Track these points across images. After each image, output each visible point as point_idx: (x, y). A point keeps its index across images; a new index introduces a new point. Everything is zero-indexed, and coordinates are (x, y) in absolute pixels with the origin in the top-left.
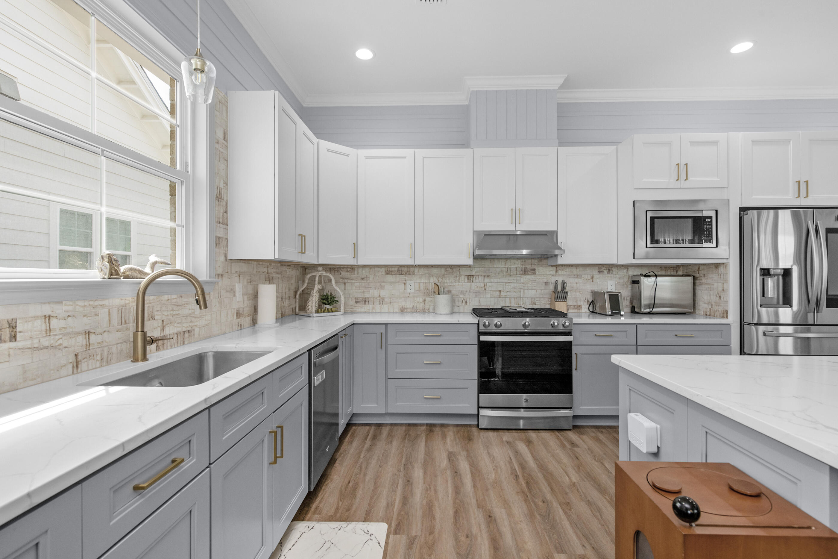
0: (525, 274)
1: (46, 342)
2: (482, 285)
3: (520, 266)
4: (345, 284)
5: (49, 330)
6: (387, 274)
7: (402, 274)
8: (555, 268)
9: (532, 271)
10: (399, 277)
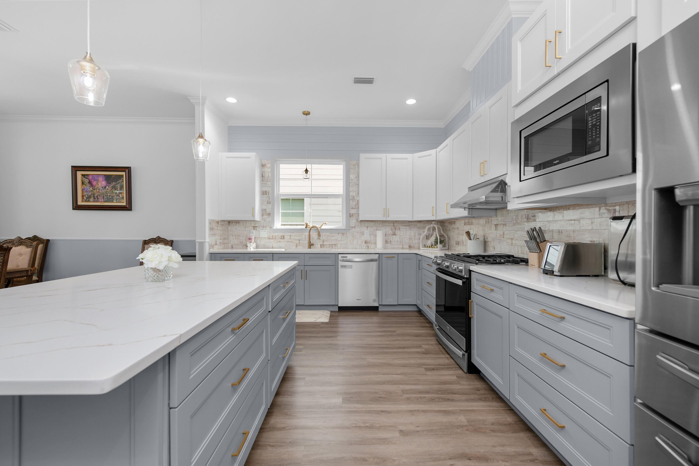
1: (290, 240)
5: (291, 239)
7: (469, 225)
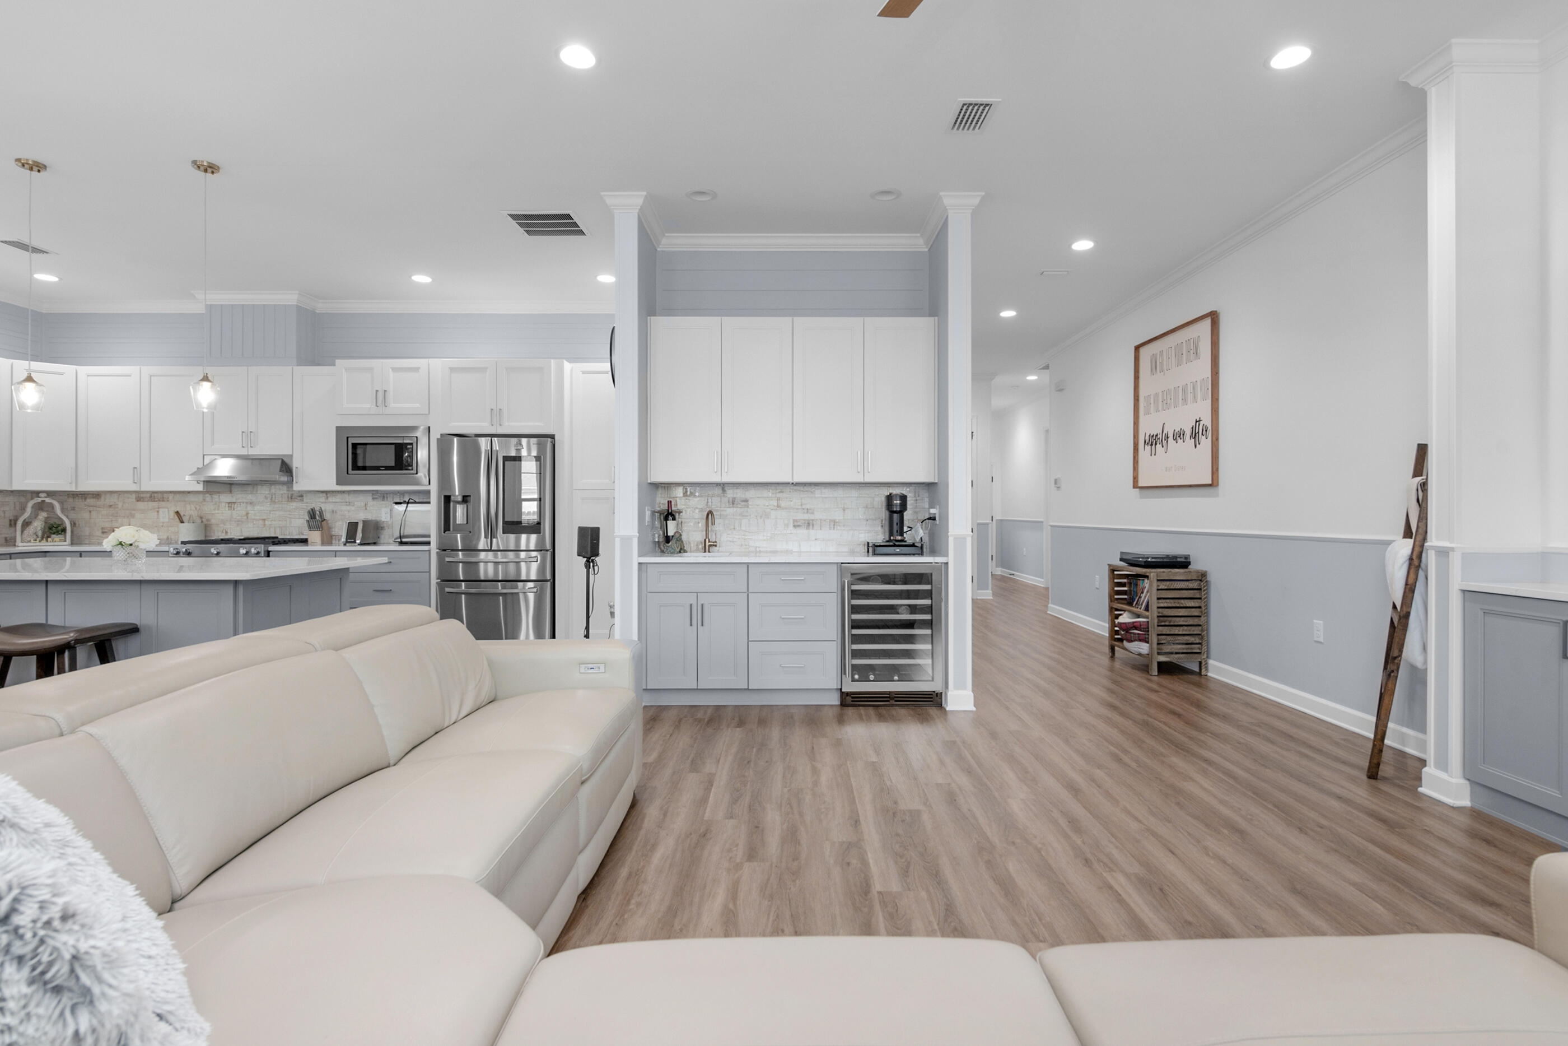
0: (291, 502)
2: (244, 513)
3: (285, 492)
4: (90, 512)
6: (138, 501)
7: (154, 501)
8: (324, 495)
9: (299, 498)
10: (151, 504)
